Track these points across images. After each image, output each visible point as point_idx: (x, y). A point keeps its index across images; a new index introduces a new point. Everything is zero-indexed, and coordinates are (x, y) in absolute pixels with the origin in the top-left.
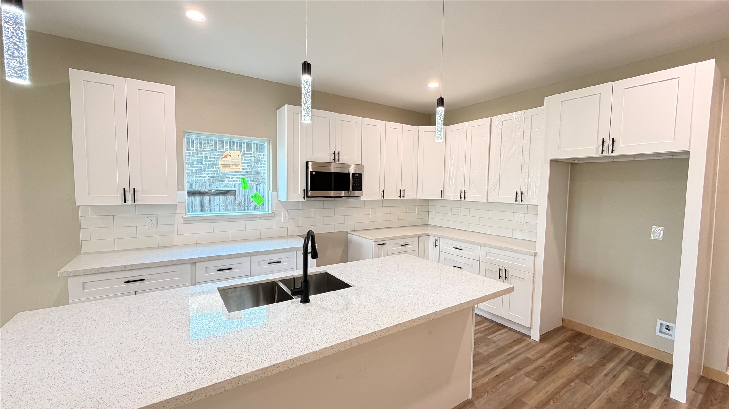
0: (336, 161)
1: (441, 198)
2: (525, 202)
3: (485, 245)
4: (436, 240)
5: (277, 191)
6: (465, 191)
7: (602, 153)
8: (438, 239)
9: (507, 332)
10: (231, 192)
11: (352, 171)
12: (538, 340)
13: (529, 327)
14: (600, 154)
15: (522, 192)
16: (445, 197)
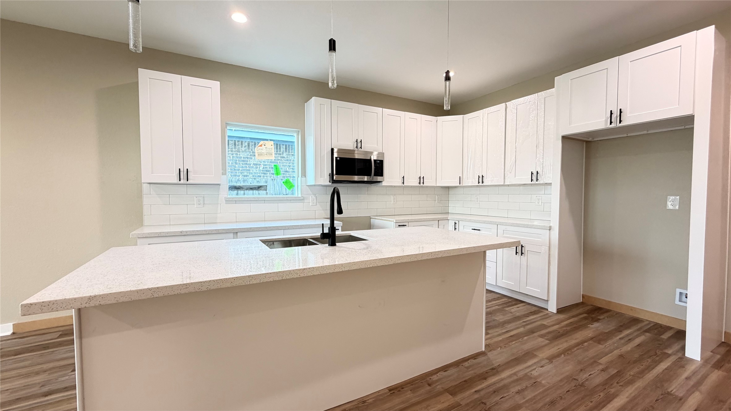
0: (359, 148)
1: (460, 184)
2: (541, 181)
3: (502, 224)
4: (455, 223)
5: (306, 177)
6: (482, 175)
7: (611, 124)
8: (457, 222)
9: (524, 305)
10: (264, 187)
11: (374, 157)
12: (555, 311)
13: (546, 299)
14: (609, 126)
15: (537, 171)
16: (465, 183)
